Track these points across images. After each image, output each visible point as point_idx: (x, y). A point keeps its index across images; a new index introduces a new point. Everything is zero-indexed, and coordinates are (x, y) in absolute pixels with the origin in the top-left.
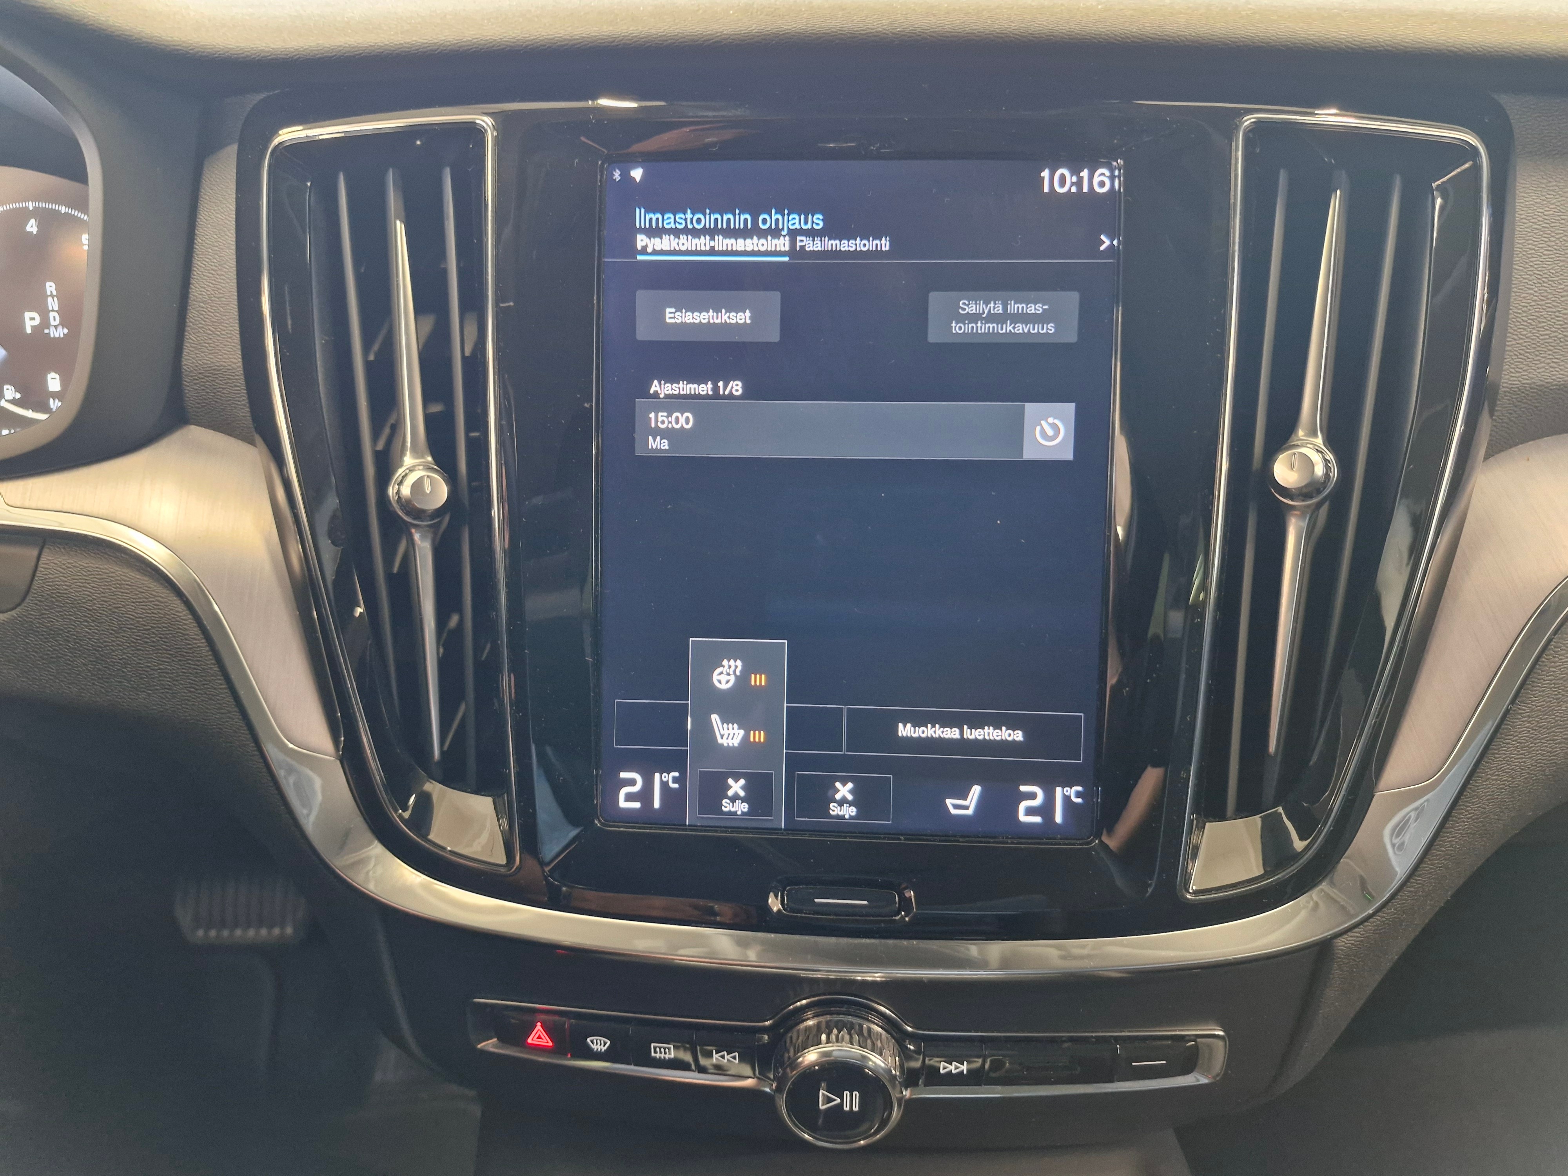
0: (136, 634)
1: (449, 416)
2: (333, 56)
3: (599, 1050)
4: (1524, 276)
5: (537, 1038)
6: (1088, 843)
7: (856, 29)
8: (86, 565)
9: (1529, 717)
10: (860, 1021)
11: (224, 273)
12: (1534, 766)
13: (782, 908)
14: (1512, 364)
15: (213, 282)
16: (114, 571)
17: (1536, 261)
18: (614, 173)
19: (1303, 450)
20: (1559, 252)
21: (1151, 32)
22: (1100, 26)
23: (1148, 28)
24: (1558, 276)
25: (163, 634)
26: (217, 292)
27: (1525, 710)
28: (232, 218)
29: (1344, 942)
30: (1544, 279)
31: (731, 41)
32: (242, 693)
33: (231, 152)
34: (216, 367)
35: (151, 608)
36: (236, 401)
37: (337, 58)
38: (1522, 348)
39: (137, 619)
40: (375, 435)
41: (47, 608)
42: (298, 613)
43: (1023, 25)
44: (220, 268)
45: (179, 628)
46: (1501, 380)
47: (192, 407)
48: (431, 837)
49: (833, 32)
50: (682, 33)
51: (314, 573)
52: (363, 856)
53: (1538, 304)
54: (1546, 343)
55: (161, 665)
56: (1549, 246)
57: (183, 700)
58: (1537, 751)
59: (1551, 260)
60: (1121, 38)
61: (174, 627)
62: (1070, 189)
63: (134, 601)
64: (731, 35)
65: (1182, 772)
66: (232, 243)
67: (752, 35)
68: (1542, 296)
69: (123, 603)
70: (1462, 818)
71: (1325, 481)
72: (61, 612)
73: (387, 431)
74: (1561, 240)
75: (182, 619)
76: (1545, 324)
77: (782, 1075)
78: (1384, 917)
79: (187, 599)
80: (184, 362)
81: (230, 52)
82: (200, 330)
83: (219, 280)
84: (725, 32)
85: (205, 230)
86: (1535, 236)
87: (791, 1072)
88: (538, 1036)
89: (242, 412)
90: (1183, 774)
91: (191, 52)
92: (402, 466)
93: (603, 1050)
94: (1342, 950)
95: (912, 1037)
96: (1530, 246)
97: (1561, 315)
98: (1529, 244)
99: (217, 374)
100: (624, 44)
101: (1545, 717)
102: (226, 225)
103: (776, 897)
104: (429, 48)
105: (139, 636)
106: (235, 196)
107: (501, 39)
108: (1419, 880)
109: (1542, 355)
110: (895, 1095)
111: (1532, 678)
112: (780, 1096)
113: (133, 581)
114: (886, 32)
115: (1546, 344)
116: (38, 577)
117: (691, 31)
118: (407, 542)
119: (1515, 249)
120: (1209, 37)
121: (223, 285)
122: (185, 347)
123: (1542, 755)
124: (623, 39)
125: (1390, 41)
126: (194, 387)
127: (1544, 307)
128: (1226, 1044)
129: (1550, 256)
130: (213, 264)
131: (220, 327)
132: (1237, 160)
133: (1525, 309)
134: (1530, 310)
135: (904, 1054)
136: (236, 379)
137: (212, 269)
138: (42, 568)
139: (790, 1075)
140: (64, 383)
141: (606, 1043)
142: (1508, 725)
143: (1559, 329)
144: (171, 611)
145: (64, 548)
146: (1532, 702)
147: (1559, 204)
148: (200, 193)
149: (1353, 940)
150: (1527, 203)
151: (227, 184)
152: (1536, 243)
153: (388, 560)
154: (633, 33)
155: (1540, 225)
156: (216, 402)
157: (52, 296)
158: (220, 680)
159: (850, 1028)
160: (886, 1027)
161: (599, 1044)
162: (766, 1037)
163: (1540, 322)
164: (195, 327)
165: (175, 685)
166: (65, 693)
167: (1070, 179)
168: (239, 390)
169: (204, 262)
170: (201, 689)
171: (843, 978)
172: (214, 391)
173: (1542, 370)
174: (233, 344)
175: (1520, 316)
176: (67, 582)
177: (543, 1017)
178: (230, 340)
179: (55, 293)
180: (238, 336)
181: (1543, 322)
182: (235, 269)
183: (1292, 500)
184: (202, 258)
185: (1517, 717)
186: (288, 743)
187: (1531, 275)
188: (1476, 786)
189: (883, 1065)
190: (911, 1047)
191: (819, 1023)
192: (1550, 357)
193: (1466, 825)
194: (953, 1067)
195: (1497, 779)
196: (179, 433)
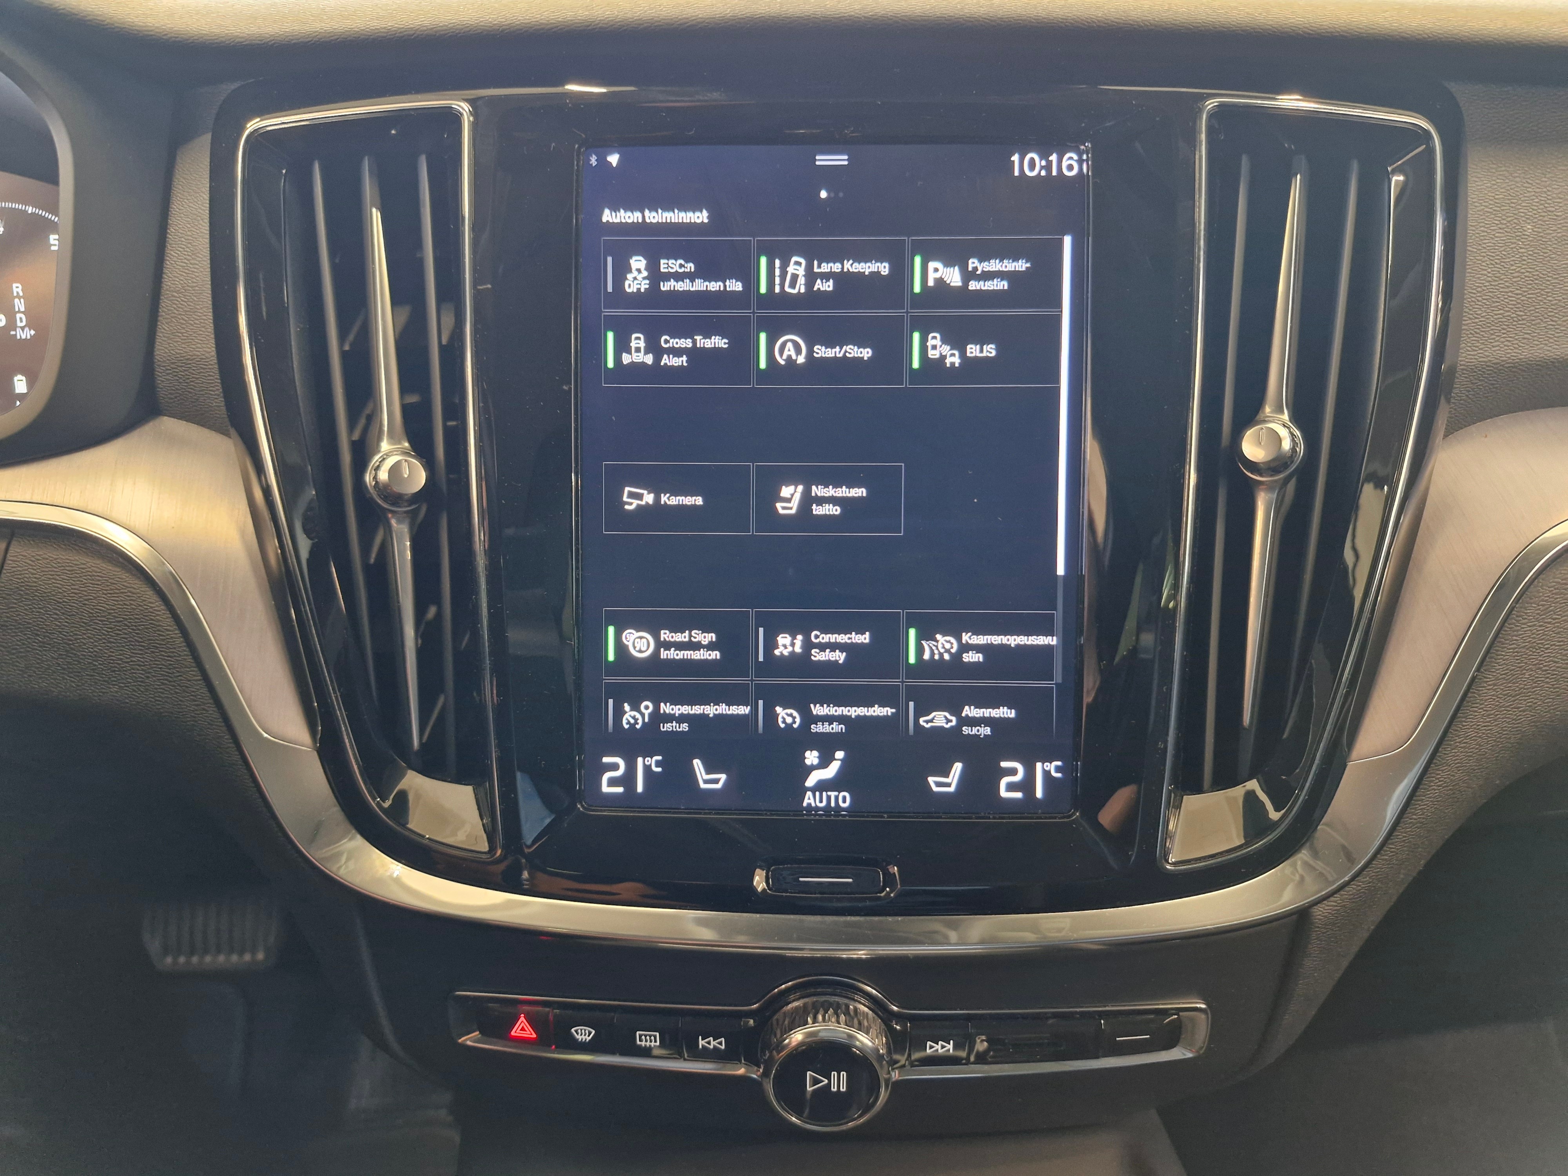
0: (108, 626)
1: (426, 405)
2: (309, 42)
3: (584, 1040)
4: (1477, 258)
5: (521, 1030)
6: (1071, 816)
7: (829, 13)
8: (55, 557)
9: (1495, 685)
10: (846, 1001)
11: (198, 262)
12: (1500, 733)
13: (766, 888)
14: (1468, 342)
15: (186, 271)
16: (85, 562)
17: (1488, 243)
18: (591, 158)
19: (1271, 425)
20: (1510, 234)
21: (1117, 17)
22: (1067, 11)
23: (1112, 13)
24: (1509, 258)
25: (135, 626)
26: (190, 281)
27: (1490, 678)
28: (206, 207)
29: (1321, 911)
30: (1496, 261)
31: (706, 24)
32: (216, 683)
33: (206, 140)
34: (189, 357)
35: (122, 599)
36: (210, 390)
37: (313, 44)
38: (1478, 327)
39: (109, 611)
40: (351, 426)
41: (15, 601)
42: (273, 603)
44: (193, 257)
45: (152, 620)
46: (1458, 358)
47: (164, 398)
48: (409, 826)
50: (656, 17)
51: (290, 561)
52: (336, 850)
53: (1491, 285)
54: (1499, 322)
55: (134, 657)
56: (1500, 229)
57: (155, 693)
58: (1503, 718)
59: (1503, 242)
60: (1087, 22)
61: (146, 618)
62: (1040, 173)
63: (105, 592)
65: (1160, 743)
66: (205, 232)
67: (727, 19)
68: (1496, 277)
69: (93, 595)
70: (1433, 786)
71: (1292, 455)
72: (29, 605)
73: (362, 421)
74: (1512, 223)
75: (155, 610)
76: (1499, 304)
77: (768, 1057)
78: (1360, 886)
79: (160, 589)
80: (157, 352)
81: (205, 38)
82: (173, 319)
83: (193, 269)
84: (700, 16)
85: (178, 220)
86: (1487, 219)
87: (778, 1055)
88: (522, 1028)
89: (216, 402)
90: (1161, 745)
91: (164, 37)
92: (379, 452)
93: (588, 1040)
94: (1320, 920)
95: (898, 1017)
96: (1482, 229)
97: (1513, 295)
98: (1481, 227)
99: (190, 364)
100: (601, 28)
101: (1510, 685)
102: (199, 215)
103: (762, 874)
104: (405, 33)
105: (111, 628)
106: (208, 185)
107: (477, 23)
108: (1392, 848)
109: (1496, 334)
110: (883, 1075)
111: (1496, 647)
112: (768, 1080)
113: (105, 572)
114: (859, 16)
115: (1501, 323)
116: (6, 569)
117: (667, 15)
118: (385, 532)
119: (1469, 231)
120: (1172, 22)
121: (197, 274)
122: (157, 337)
123: (1508, 723)
124: (598, 24)
125: (1345, 27)
126: (167, 377)
127: (1497, 287)
128: (1208, 1018)
129: (1502, 238)
130: (186, 253)
131: (193, 316)
132: (1201, 142)
133: (1479, 289)
134: (1484, 290)
135: (890, 1031)
136: (209, 369)
137: (185, 259)
138: (10, 560)
139: (777, 1057)
140: (31, 384)
141: (591, 1032)
142: (1474, 693)
143: (1512, 308)
144: (144, 603)
145: (34, 541)
146: (1497, 670)
147: (1509, 188)
148: (173, 183)
149: (1330, 909)
150: (1478, 188)
151: (200, 174)
152: (1488, 226)
153: (366, 550)
154: (608, 18)
155: (1491, 208)
156: (189, 392)
157: (18, 297)
158: (193, 671)
159: (837, 1008)
160: (872, 1007)
161: (583, 1034)
162: (751, 1022)
163: (1494, 302)
164: (168, 316)
165: (148, 677)
166: (34, 688)
167: (1039, 163)
168: (213, 380)
169: (177, 252)
170: (174, 681)
171: (829, 956)
172: (188, 381)
173: (1498, 348)
174: (207, 334)
175: (1474, 296)
176: (35, 574)
177: (526, 1008)
178: (203, 329)
179: (21, 294)
180: (212, 325)
181: (1497, 302)
182: (209, 258)
183: (1261, 475)
184: (175, 247)
185: (1482, 685)
186: (263, 733)
187: (1484, 257)
188: (1445, 754)
189: (870, 1044)
190: (898, 1027)
191: (805, 1005)
192: (1505, 335)
193: (1437, 793)
194: (939, 1047)
195: (1465, 747)
196: (151, 424)
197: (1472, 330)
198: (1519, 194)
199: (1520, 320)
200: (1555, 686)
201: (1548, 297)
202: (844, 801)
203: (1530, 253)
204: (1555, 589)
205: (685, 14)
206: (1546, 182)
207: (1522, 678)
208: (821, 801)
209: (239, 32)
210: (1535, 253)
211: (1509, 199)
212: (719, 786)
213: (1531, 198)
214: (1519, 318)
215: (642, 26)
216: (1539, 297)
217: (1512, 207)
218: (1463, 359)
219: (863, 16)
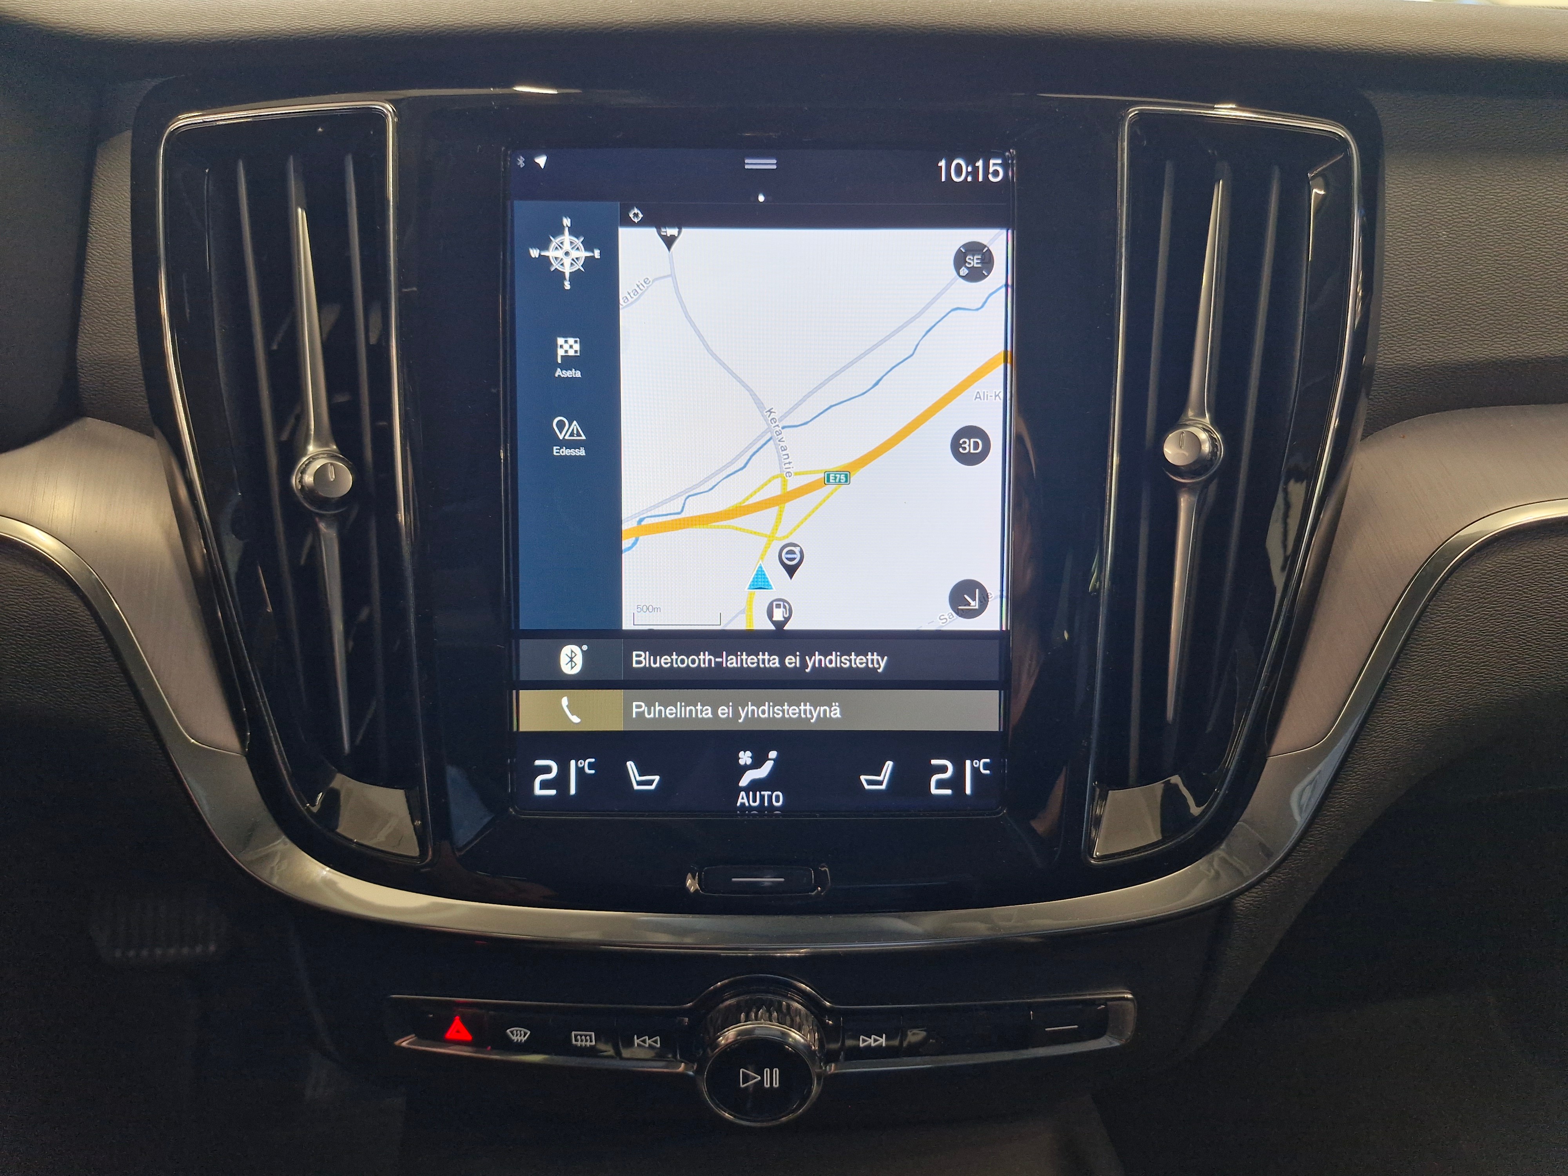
1: (354, 406)
2: (229, 41)
3: (519, 1041)
4: (1394, 263)
5: (456, 1033)
6: (999, 813)
7: (754, 19)
9: (1409, 680)
10: (779, 998)
11: (120, 262)
12: (1415, 728)
13: (699, 888)
14: (1386, 345)
15: (109, 271)
16: (5, 567)
17: (1405, 248)
18: (518, 160)
19: (1191, 429)
20: (1425, 240)
21: (1040, 25)
22: (990, 20)
23: (1034, 22)
24: (1425, 263)
25: (59, 631)
26: (112, 281)
27: (1405, 674)
28: (127, 205)
29: (1242, 902)
30: (1412, 266)
31: (631, 29)
32: (142, 689)
33: (125, 139)
34: (112, 358)
35: (45, 604)
36: (134, 392)
37: (233, 43)
38: (1395, 330)
39: (31, 617)
40: (278, 430)
42: (200, 607)
43: (915, 18)
44: (115, 256)
45: (76, 625)
46: (1376, 361)
47: (88, 399)
48: (338, 830)
49: (731, 21)
50: (582, 21)
52: (269, 851)
53: (1408, 290)
54: (1416, 325)
55: (59, 663)
56: (1417, 234)
57: (80, 699)
58: (1418, 713)
59: (1420, 248)
60: (1010, 31)
61: (71, 623)
62: (966, 178)
63: (28, 597)
64: (630, 23)
65: (1084, 741)
66: (127, 230)
67: (652, 24)
68: (1412, 282)
69: (15, 600)
70: (1350, 779)
71: (1211, 459)
73: (292, 421)
74: (1428, 229)
75: (79, 616)
76: (1415, 308)
77: (702, 1055)
78: (1280, 877)
79: (85, 595)
80: (79, 352)
81: (121, 35)
82: (95, 320)
83: (115, 269)
84: (625, 20)
85: (99, 218)
86: (1404, 225)
87: (712, 1052)
88: (457, 1030)
89: (140, 404)
90: (1085, 743)
91: (79, 34)
92: (306, 454)
93: (523, 1041)
94: (1241, 910)
95: (830, 1012)
96: (1399, 234)
97: (1429, 300)
98: (1398, 232)
99: (113, 365)
100: (524, 31)
101: (1424, 681)
102: (120, 213)
103: (694, 877)
104: (326, 34)
105: (34, 634)
106: (130, 183)
107: (400, 25)
108: (1311, 840)
109: (1413, 338)
110: (815, 1070)
111: (1410, 644)
112: (702, 1076)
113: (26, 577)
114: (784, 22)
117: (591, 19)
118: (313, 537)
119: (1386, 237)
120: (1094, 31)
121: (119, 274)
122: (79, 337)
123: (1423, 717)
124: (523, 26)
125: (1263, 37)
126: (90, 378)
127: (1414, 292)
128: (1135, 1007)
129: (1418, 244)
130: (108, 252)
131: (116, 316)
132: (1123, 150)
133: (1396, 294)
134: (1401, 295)
135: (821, 1027)
136: (133, 370)
137: (107, 258)
139: (711, 1055)
141: (527, 1034)
142: (1389, 688)
143: (1428, 312)
144: (68, 608)
146: (1411, 666)
147: (1424, 195)
148: (94, 180)
149: (1252, 900)
150: (1396, 194)
151: (122, 170)
152: (1405, 232)
153: (295, 552)
154: (533, 21)
155: (1407, 214)
156: (112, 393)
158: (119, 676)
159: (770, 1005)
160: (805, 1003)
161: (519, 1035)
162: (687, 1019)
163: (1410, 306)
164: (90, 316)
165: (73, 683)
167: (966, 168)
168: (137, 381)
169: (98, 251)
170: (100, 687)
171: (762, 955)
172: (112, 382)
173: (1414, 351)
174: (129, 334)
175: (1392, 300)
177: (462, 1010)
178: (126, 329)
180: (135, 325)
181: (1414, 306)
182: (131, 257)
183: (1181, 477)
184: (96, 246)
185: (1397, 681)
186: (190, 739)
187: (1401, 262)
188: (1361, 748)
189: (802, 1040)
190: (830, 1022)
191: (738, 1003)
192: (1421, 339)
193: (1354, 786)
194: (872, 1041)
195: (1381, 741)
196: (74, 425)
197: (1389, 333)
198: (1434, 200)
199: (1436, 324)
200: (1469, 681)
201: (1462, 301)
202: (777, 800)
203: (1445, 258)
204: (1468, 587)
205: (610, 19)
206: (1460, 188)
207: (1436, 673)
208: (754, 801)
209: (157, 30)
210: (1450, 258)
211: (1424, 206)
212: (653, 787)
213: (1447, 204)
214: (1436, 322)
215: (566, 30)
216: (1454, 301)
217: (1428, 213)
218: (1380, 362)
219: (788, 23)
